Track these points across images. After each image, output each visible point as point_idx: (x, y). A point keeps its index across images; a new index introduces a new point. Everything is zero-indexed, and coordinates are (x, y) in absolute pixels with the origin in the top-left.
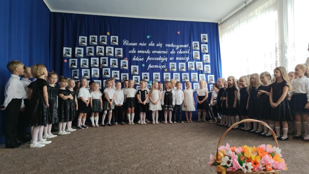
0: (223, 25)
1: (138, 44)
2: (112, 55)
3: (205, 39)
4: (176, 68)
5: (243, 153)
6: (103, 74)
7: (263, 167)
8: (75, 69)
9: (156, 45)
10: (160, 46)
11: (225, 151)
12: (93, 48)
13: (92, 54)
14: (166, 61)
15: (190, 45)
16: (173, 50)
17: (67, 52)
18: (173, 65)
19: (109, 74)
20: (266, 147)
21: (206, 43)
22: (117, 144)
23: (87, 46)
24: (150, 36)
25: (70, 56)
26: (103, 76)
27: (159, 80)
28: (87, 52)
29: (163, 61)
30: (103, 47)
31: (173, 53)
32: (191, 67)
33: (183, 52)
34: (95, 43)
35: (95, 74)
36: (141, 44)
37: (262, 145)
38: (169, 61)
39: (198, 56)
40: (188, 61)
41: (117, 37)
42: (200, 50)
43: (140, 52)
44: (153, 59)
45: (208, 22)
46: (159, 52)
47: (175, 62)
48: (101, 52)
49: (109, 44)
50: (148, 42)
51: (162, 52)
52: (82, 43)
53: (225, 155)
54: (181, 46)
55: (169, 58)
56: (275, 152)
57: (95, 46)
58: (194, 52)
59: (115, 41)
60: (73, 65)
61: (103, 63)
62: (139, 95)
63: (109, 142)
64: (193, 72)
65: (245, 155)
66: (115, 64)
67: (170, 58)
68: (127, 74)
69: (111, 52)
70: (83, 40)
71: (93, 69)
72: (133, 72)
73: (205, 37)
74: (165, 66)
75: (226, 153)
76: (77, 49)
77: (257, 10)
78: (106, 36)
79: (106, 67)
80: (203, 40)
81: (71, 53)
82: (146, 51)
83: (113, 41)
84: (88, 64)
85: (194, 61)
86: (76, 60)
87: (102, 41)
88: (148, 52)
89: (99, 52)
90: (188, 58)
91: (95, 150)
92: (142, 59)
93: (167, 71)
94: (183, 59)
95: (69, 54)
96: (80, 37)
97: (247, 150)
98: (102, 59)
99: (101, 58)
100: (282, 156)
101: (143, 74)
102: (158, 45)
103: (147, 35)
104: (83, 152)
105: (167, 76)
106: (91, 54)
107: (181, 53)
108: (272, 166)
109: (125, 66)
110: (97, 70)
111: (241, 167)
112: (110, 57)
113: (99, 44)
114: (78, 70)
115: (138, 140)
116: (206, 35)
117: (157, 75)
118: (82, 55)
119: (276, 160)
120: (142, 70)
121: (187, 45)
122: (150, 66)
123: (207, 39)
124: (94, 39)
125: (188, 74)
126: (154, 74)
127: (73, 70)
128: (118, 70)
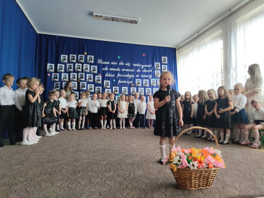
0: (180, 50)
1: (110, 63)
2: (88, 71)
3: (165, 61)
4: (141, 83)
5: (191, 154)
6: (81, 87)
7: (206, 165)
8: (57, 82)
9: (125, 64)
10: (128, 65)
11: (176, 152)
12: (72, 65)
13: (72, 70)
14: (133, 78)
15: (153, 65)
16: (139, 68)
17: (51, 68)
18: (139, 81)
19: (86, 87)
20: (209, 150)
21: (166, 64)
22: (90, 145)
23: (68, 63)
24: (120, 57)
25: (53, 71)
26: (80, 88)
27: (127, 93)
28: (67, 68)
29: (130, 78)
30: (81, 65)
31: (139, 71)
32: (153, 83)
33: (147, 70)
34: (75, 61)
35: (73, 87)
36: (112, 63)
37: (206, 148)
38: (135, 77)
39: (159, 75)
40: (151, 78)
41: (93, 57)
42: (161, 70)
43: (111, 70)
44: (122, 76)
45: (168, 47)
46: (128, 70)
47: (140, 79)
48: (79, 68)
49: (86, 62)
50: (118, 61)
51: (130, 70)
52: (63, 61)
53: (176, 155)
54: (146, 66)
55: (135, 75)
56: (216, 153)
57: (74, 64)
58: (156, 71)
59: (91, 60)
60: (55, 78)
61: (80, 77)
62: (109, 105)
63: (83, 143)
64: (155, 87)
65: (192, 155)
66: (91, 79)
67: (137, 75)
68: (101, 88)
69: (87, 69)
70: (64, 58)
72: (106, 86)
73: (165, 59)
74: (132, 82)
75: (177, 154)
76: (59, 66)
77: (207, 39)
78: (84, 56)
79: (83, 81)
80: (164, 61)
81: (53, 69)
82: (116, 69)
83: (89, 60)
84: (68, 78)
85: (156, 79)
86: (58, 74)
87: (80, 60)
88: (118, 70)
89: (77, 69)
90: (151, 76)
91: (72, 149)
92: (113, 76)
93: (133, 86)
94: (147, 77)
95: (52, 69)
96: (62, 55)
97: (194, 151)
99: (79, 73)
100: (221, 157)
101: (114, 87)
102: (126, 64)
103: (118, 56)
104: (61, 151)
105: (133, 90)
106: (71, 70)
107: (145, 72)
108: (213, 164)
109: (99, 80)
110: (76, 83)
111: (188, 165)
112: (86, 73)
113: (78, 62)
114: (60, 83)
115: (108, 142)
116: (166, 57)
117: (125, 89)
118: (63, 71)
119: (217, 160)
120: (113, 84)
121: (150, 65)
122: (120, 82)
123: (167, 61)
124: (73, 57)
125: (150, 89)
126: (123, 88)
127: (55, 83)
128: (93, 84)
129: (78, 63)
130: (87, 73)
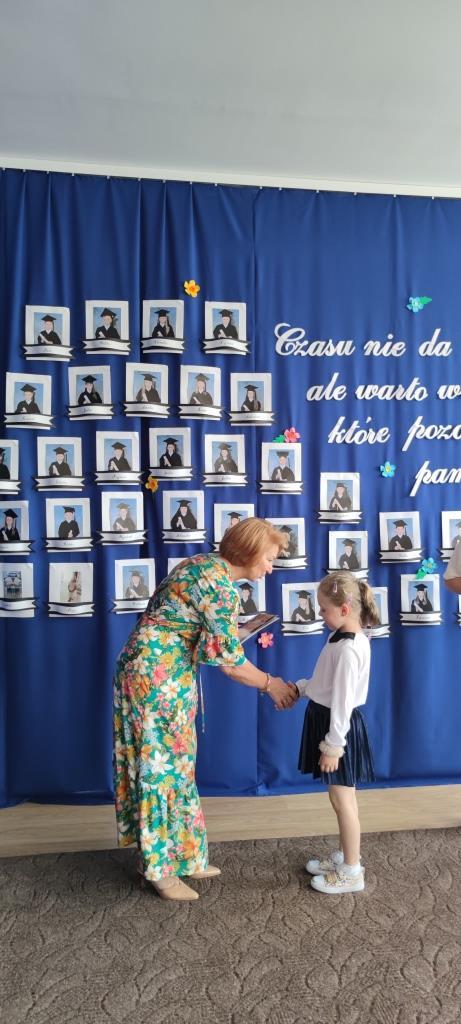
1: (360, 346)
2: (213, 412)
6: (167, 525)
8: (5, 498)
12: (104, 372)
13: (102, 411)
19: (201, 524)
23: (73, 363)
24: (427, 300)
26: (167, 535)
28: (73, 401)
30: (162, 371)
34: (119, 347)
36: (373, 347)
41: (240, 309)
43: (367, 396)
44: (440, 432)
49: (198, 349)
52: (42, 349)
57: (119, 364)
59: (232, 332)
61: (162, 460)
66: (232, 468)
68: (300, 523)
69: (207, 400)
70: (48, 328)
71: (107, 497)
78: (178, 305)
79: (181, 485)
82: (400, 388)
83: (216, 332)
84: (77, 467)
87: (155, 335)
88: (414, 392)
89: (139, 401)
92: (380, 436)
96: (31, 311)
98: (158, 437)
99: (154, 433)
103: (411, 294)
106: (97, 410)
109: (288, 475)
110: (134, 501)
112: (199, 429)
113: (141, 352)
114: (26, 503)
118: (43, 419)
120: (385, 496)
122: (425, 475)
124: (108, 318)
126: (448, 517)
128: (247, 501)
129: (145, 359)
130: (205, 427)
